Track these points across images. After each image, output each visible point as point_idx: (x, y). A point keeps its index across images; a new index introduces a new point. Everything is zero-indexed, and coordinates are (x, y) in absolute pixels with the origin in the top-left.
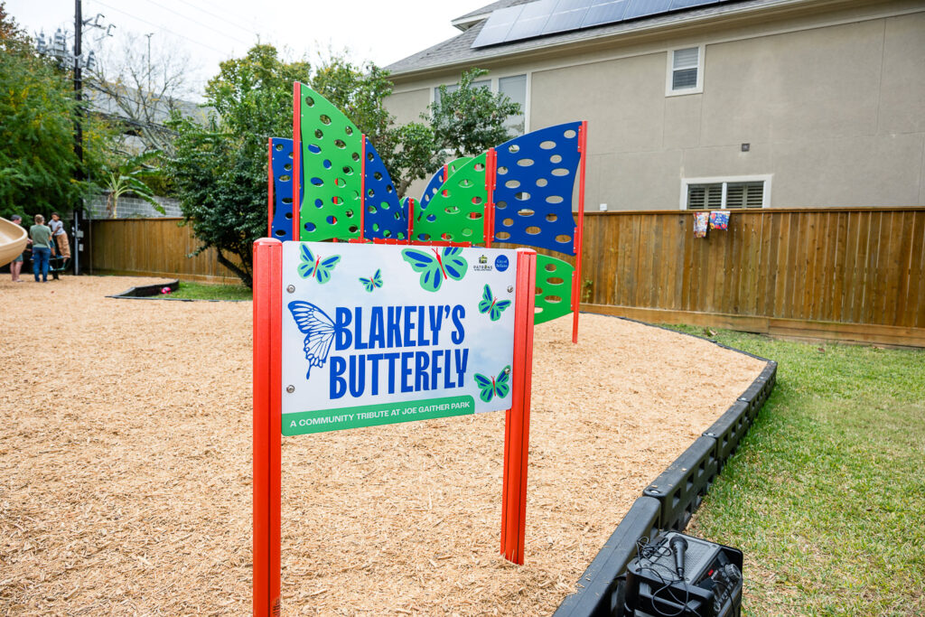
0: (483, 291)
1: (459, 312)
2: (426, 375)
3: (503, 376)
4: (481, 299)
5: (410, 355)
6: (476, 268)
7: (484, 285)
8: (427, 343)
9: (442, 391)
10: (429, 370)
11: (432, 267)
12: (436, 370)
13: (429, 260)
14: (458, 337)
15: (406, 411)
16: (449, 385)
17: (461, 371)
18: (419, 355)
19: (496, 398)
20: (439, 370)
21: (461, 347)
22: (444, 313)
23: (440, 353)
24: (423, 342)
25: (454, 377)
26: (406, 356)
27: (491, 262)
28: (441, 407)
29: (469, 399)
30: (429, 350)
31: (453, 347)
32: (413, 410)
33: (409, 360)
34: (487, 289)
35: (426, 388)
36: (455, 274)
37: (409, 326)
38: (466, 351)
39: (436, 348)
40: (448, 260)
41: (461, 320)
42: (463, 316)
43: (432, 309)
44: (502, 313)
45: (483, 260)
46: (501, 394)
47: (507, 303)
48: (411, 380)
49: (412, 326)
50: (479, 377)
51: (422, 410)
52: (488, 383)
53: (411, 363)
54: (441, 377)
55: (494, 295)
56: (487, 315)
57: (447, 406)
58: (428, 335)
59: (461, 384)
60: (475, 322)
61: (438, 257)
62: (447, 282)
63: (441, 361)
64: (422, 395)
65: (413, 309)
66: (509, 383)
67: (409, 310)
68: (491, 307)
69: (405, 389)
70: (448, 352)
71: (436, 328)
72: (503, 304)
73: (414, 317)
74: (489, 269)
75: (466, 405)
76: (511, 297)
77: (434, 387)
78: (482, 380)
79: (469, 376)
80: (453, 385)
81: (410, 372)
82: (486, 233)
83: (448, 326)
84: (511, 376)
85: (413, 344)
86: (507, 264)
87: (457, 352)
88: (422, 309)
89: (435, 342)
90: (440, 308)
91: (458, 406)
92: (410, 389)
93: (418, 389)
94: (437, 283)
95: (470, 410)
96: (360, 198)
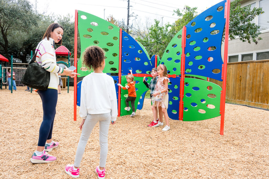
82: (181, 70)
96: (118, 56)
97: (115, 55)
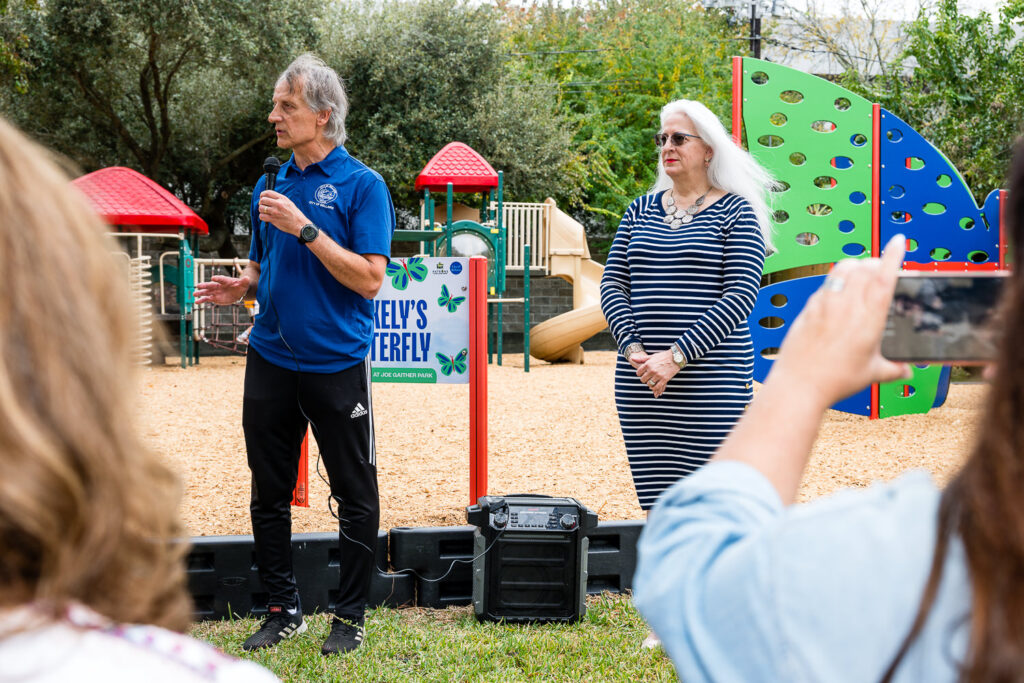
0: (441, 290)
1: (422, 306)
2: (398, 351)
3: (461, 357)
4: (440, 295)
5: (386, 335)
6: (435, 272)
7: (441, 285)
8: (398, 327)
9: (410, 363)
10: (400, 347)
11: (400, 273)
12: (405, 347)
13: (398, 268)
14: (422, 323)
15: (384, 375)
16: (415, 359)
17: (425, 350)
18: (393, 335)
19: (454, 373)
20: (408, 347)
21: (425, 331)
22: (411, 306)
23: (408, 335)
24: (395, 326)
25: (420, 353)
26: (384, 335)
27: (447, 267)
28: (410, 375)
29: (431, 371)
30: (400, 332)
31: (418, 331)
32: (389, 375)
33: (386, 338)
34: (445, 288)
35: (398, 359)
36: (418, 277)
37: (385, 314)
38: (429, 335)
39: (405, 331)
40: (413, 267)
41: (424, 311)
42: (425, 308)
43: (401, 302)
44: (458, 307)
45: (440, 266)
46: (459, 371)
47: (462, 299)
48: (387, 352)
49: (387, 314)
50: (440, 356)
51: (396, 375)
52: (448, 360)
53: (387, 341)
54: (409, 353)
55: (450, 293)
56: (445, 308)
57: (414, 375)
58: (399, 321)
59: (425, 359)
60: (435, 312)
61: (405, 265)
62: (412, 283)
63: (409, 341)
64: (394, 364)
65: (388, 302)
66: (466, 362)
67: (385, 303)
68: (448, 302)
69: (383, 358)
70: (414, 335)
71: (405, 317)
72: (459, 300)
73: (389, 308)
74: (446, 273)
75: (430, 375)
76: (466, 294)
77: (404, 359)
78: (443, 358)
79: (431, 354)
80: (419, 359)
81: (386, 347)
83: (414, 315)
84: (467, 357)
85: (388, 327)
86: (461, 268)
87: (422, 335)
88: (394, 302)
89: (405, 327)
90: (408, 302)
91: (422, 375)
92: (386, 359)
93: (392, 359)
94: (404, 284)
95: (433, 380)
96: (870, 202)
97: (857, 197)
